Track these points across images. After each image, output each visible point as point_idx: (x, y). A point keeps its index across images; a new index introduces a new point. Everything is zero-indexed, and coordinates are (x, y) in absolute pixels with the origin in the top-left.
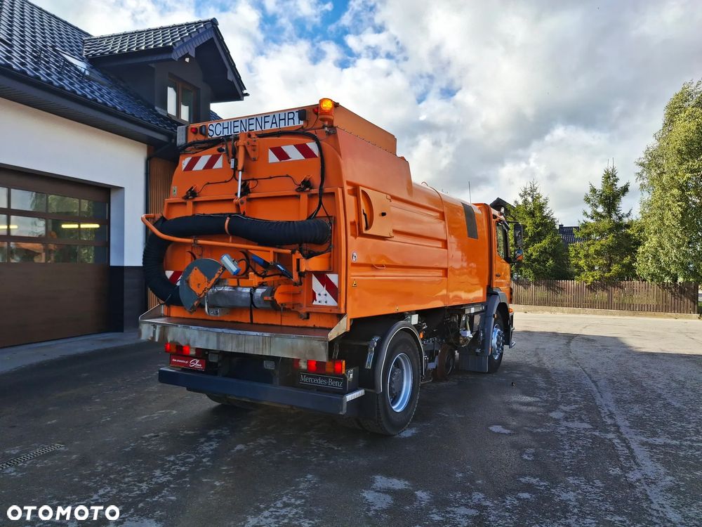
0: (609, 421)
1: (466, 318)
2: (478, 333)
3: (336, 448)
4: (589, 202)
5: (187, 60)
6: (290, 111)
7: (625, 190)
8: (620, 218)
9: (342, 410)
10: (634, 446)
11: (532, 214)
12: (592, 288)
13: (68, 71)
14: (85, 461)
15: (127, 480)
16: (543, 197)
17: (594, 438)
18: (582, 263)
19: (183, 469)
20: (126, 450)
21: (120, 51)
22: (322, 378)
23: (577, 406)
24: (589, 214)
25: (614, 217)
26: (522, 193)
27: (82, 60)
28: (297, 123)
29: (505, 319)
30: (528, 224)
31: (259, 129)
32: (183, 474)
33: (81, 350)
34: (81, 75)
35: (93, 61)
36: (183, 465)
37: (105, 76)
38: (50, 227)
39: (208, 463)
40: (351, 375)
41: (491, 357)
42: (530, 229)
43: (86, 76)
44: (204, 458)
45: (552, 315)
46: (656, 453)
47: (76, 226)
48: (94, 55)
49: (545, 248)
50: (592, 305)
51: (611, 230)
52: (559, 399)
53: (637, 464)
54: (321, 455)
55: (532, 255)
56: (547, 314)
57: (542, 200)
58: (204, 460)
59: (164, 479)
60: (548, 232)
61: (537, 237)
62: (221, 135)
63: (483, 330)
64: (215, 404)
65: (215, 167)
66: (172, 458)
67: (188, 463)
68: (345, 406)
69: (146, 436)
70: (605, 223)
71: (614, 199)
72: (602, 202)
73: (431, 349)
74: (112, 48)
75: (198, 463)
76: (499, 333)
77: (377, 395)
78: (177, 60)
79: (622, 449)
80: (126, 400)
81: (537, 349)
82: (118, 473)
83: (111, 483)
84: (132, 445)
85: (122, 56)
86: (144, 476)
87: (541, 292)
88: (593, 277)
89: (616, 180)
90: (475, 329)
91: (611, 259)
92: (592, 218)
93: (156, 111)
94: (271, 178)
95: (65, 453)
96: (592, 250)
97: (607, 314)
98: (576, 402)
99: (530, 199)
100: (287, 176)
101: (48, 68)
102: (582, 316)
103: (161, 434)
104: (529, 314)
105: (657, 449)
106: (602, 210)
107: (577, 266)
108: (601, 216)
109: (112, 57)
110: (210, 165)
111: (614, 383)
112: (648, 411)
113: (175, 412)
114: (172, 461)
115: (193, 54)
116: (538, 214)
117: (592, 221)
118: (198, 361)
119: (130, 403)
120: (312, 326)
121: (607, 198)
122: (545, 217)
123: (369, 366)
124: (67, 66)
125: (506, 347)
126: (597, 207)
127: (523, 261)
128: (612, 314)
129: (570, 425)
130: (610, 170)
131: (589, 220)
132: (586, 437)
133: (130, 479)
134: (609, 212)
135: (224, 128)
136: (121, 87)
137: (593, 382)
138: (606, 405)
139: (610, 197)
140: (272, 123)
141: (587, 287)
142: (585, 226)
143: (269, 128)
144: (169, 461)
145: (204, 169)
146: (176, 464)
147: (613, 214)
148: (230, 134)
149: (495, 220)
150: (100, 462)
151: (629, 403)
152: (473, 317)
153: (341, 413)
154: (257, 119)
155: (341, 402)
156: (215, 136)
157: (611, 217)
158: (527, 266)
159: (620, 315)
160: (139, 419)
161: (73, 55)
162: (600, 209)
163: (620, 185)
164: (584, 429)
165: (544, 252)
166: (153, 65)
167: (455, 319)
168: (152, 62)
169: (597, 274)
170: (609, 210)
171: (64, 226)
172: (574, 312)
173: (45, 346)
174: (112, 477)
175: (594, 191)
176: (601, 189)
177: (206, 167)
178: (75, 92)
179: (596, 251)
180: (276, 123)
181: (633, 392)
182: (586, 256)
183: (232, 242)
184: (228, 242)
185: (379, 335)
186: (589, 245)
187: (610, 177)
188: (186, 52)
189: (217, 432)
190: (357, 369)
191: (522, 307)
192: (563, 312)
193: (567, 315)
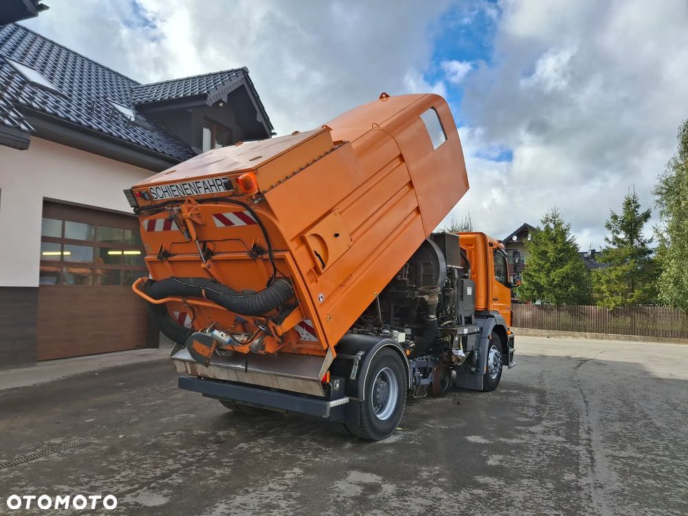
0: (584, 436)
1: (459, 339)
2: (472, 352)
3: (324, 449)
4: (610, 228)
5: (221, 105)
7: (647, 216)
8: (643, 244)
9: (325, 414)
10: (597, 456)
11: (554, 240)
12: (615, 313)
13: (116, 119)
14: (113, 451)
15: (145, 466)
16: (565, 224)
17: (563, 450)
18: (604, 288)
19: (191, 460)
20: (147, 444)
21: (161, 99)
23: (559, 422)
24: (611, 239)
25: (636, 243)
26: (544, 219)
27: (129, 107)
29: (503, 340)
30: (550, 248)
31: (196, 194)
32: (191, 464)
33: (120, 364)
34: (127, 121)
35: (139, 108)
36: (192, 457)
37: (148, 121)
38: (98, 254)
39: (214, 457)
40: (338, 385)
41: (487, 376)
42: (551, 255)
43: (132, 122)
44: (210, 452)
45: (575, 340)
46: (616, 464)
47: (120, 253)
48: (139, 103)
49: (567, 274)
50: (615, 331)
51: (633, 256)
52: (544, 416)
53: (593, 472)
54: (310, 454)
55: (554, 280)
56: (570, 339)
57: (564, 226)
58: (210, 454)
59: (175, 467)
60: (570, 258)
61: (559, 262)
63: (478, 350)
64: (228, 410)
65: (172, 229)
66: (184, 452)
67: (196, 456)
68: (328, 411)
69: (166, 434)
70: (627, 250)
71: (636, 226)
72: (623, 228)
73: (425, 366)
74: (155, 96)
75: (204, 456)
76: (496, 354)
77: (361, 403)
78: (211, 105)
79: (585, 459)
80: (152, 406)
81: (544, 371)
82: (139, 461)
83: (132, 467)
84: (153, 440)
85: (163, 103)
86: (159, 464)
87: (565, 317)
88: (615, 302)
89: (638, 207)
90: (469, 348)
91: (633, 284)
92: (614, 244)
93: (192, 151)
95: (98, 444)
96: (613, 276)
97: (630, 340)
98: (560, 419)
99: (552, 226)
100: (238, 239)
101: (100, 118)
102: (604, 341)
103: (178, 432)
104: (552, 339)
105: (618, 460)
106: (624, 236)
107: (599, 291)
108: (623, 242)
109: (155, 104)
111: (606, 402)
112: (627, 429)
113: (193, 416)
114: (184, 454)
115: (225, 100)
116: (560, 240)
117: (614, 247)
119: (156, 407)
121: (629, 224)
122: (568, 243)
123: (353, 377)
124: (116, 114)
125: (505, 367)
126: (618, 233)
127: (545, 286)
128: (635, 340)
129: (546, 437)
130: (631, 197)
131: (611, 246)
132: (555, 448)
133: (147, 466)
134: (631, 238)
136: (162, 129)
137: (586, 402)
138: (588, 422)
139: (632, 222)
140: (205, 189)
141: (609, 312)
142: (607, 251)
143: (205, 194)
144: (181, 454)
146: (186, 456)
147: (635, 240)
149: (492, 248)
150: (125, 452)
151: (612, 421)
152: (467, 337)
153: (324, 417)
154: (189, 183)
155: (325, 407)
157: (632, 243)
158: (549, 291)
159: (644, 341)
160: (162, 420)
161: (121, 103)
162: (622, 236)
163: (641, 211)
164: (558, 442)
165: (566, 277)
166: (190, 111)
167: (448, 339)
168: (189, 108)
169: (619, 299)
170: (631, 235)
171: (110, 253)
172: (597, 338)
173: (90, 359)
174: (133, 463)
175: (615, 217)
176: (623, 215)
177: (164, 229)
178: (121, 137)
179: (617, 276)
180: (208, 188)
181: (621, 411)
182: (608, 282)
185: (363, 350)
186: (610, 271)
187: (631, 204)
188: (219, 98)
189: (225, 433)
190: (343, 379)
191: (545, 332)
192: (586, 337)
193: (589, 340)
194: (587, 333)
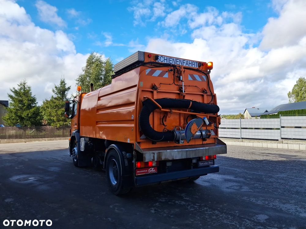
4: (54, 92)
6: (193, 61)
7: (69, 88)
12: (59, 129)
22: (207, 162)
26: (19, 84)
28: (195, 67)
31: (181, 65)
45: (40, 142)
50: (59, 136)
56: (37, 142)
62: (163, 62)
65: (164, 76)
72: (59, 93)
88: (60, 124)
89: (65, 84)
94: (189, 86)
97: (66, 139)
100: (196, 86)
102: (54, 141)
104: (27, 143)
110: (161, 75)
118: (153, 169)
120: (206, 143)
130: (63, 80)
134: (63, 97)
135: (164, 59)
139: (62, 90)
140: (186, 64)
141: (56, 129)
143: (185, 65)
145: (158, 76)
148: (167, 63)
154: (180, 60)
156: (160, 61)
158: (27, 120)
163: (67, 86)
172: (51, 140)
177: (159, 76)
180: (188, 64)
183: (188, 112)
184: (186, 111)
187: (63, 83)
191: (23, 140)
192: (45, 140)
193: (47, 142)
194: (46, 139)
